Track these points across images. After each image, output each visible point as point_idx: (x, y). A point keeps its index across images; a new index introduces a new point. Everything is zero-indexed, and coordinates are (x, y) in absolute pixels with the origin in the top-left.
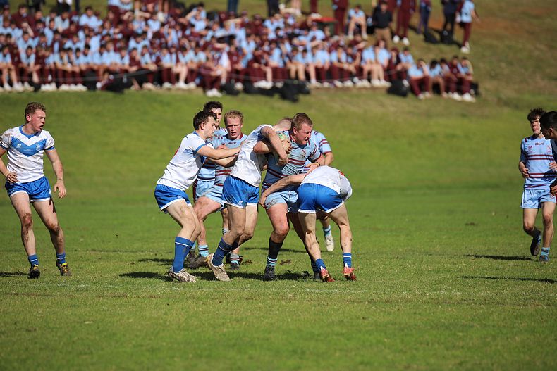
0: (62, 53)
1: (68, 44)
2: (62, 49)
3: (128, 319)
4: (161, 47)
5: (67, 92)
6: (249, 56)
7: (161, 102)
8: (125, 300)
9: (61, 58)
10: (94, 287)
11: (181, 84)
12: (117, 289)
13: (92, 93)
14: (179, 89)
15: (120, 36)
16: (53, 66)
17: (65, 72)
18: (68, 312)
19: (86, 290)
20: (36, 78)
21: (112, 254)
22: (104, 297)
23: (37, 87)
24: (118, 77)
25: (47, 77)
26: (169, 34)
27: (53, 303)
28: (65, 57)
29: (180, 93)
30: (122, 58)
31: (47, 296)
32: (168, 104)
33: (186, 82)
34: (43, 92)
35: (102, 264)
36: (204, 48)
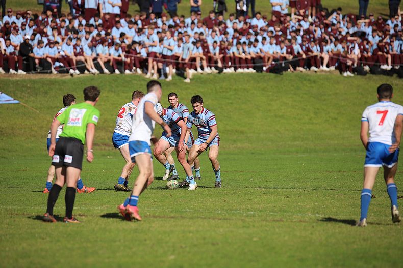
0: (239, 46)
1: (243, 39)
2: (238, 43)
3: (284, 237)
4: (309, 41)
5: (242, 73)
6: (375, 47)
7: (309, 80)
8: (282, 223)
9: (238, 50)
10: (260, 214)
11: (324, 68)
12: (276, 215)
13: (260, 74)
14: (323, 71)
15: (280, 33)
16: (232, 55)
17: (240, 59)
18: (241, 231)
19: (254, 216)
20: (220, 64)
21: (273, 190)
22: (267, 221)
23: (220, 70)
24: (278, 62)
25: (228, 64)
26: (315, 31)
27: (230, 225)
28: (241, 49)
29: (324, 73)
30: (281, 49)
31: (227, 219)
32: (314, 82)
33: (328, 66)
34: (225, 73)
35: (265, 197)
36: (341, 41)
